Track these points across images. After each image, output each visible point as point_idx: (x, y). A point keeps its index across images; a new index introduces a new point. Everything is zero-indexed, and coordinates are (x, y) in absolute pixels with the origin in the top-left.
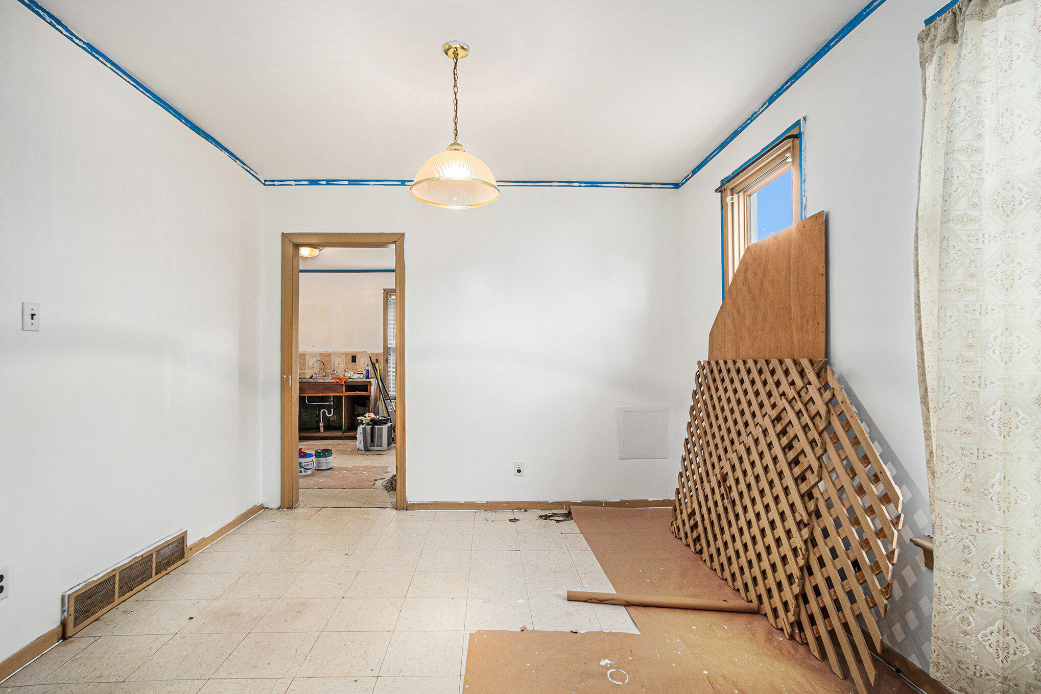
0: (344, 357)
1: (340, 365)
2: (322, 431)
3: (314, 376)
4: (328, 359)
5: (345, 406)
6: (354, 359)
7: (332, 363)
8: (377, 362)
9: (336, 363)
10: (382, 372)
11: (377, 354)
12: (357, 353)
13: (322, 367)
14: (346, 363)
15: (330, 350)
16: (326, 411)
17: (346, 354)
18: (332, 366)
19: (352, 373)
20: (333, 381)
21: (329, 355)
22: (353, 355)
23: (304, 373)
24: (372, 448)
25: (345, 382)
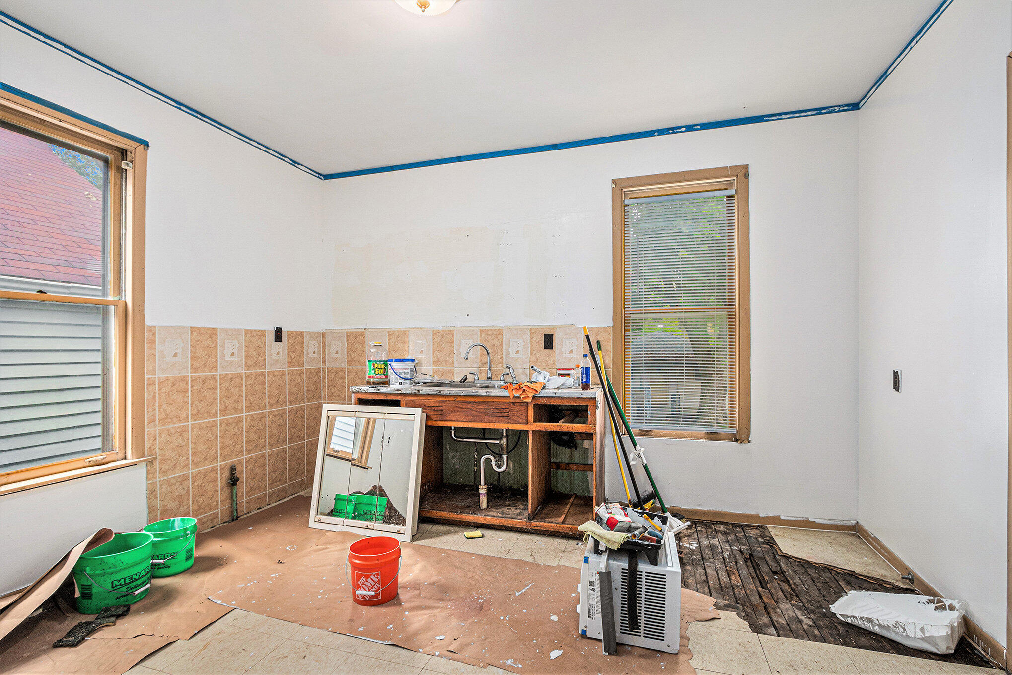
0: (527, 337)
1: (520, 355)
2: (484, 504)
3: (470, 378)
4: (495, 342)
5: (533, 455)
6: (549, 342)
7: (504, 351)
8: (600, 348)
9: (513, 350)
10: (610, 370)
11: (599, 331)
12: (555, 328)
13: (485, 358)
14: (532, 351)
15: (500, 323)
16: (493, 459)
17: (533, 331)
18: (504, 356)
19: (548, 374)
20: (506, 393)
21: (498, 333)
22: (548, 332)
23: (451, 372)
24: (629, 639)
25: (534, 397)
